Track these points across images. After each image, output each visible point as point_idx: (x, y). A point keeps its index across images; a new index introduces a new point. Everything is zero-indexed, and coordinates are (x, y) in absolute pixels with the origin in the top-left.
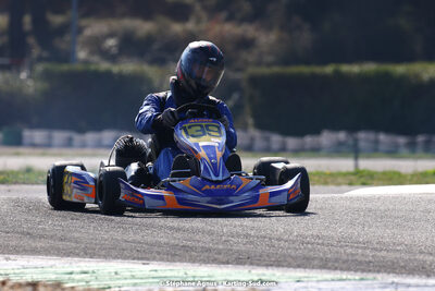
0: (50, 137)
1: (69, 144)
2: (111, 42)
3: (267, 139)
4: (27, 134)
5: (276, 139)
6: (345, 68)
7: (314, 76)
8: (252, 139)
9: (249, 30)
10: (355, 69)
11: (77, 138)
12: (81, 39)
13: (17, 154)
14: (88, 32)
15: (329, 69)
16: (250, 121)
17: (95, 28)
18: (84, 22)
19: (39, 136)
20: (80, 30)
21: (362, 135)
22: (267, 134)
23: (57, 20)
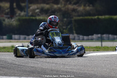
0: (20, 37)
1: (25, 39)
2: (37, 11)
3: (79, 37)
4: (13, 36)
5: (81, 37)
6: (100, 17)
7: (92, 19)
8: (75, 37)
9: (75, 7)
10: (103, 17)
11: (27, 37)
12: (29, 10)
13: (10, 42)
14: (31, 8)
15: (96, 17)
16: (74, 32)
17: (33, 7)
18: (30, 5)
19: (16, 36)
20: (29, 7)
21: (105, 35)
22: (79, 35)
23: (23, 5)
